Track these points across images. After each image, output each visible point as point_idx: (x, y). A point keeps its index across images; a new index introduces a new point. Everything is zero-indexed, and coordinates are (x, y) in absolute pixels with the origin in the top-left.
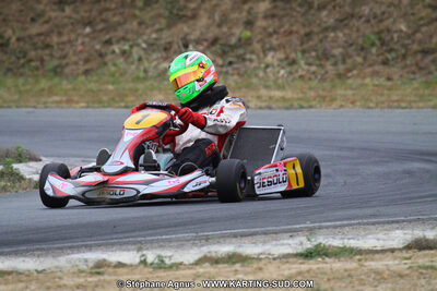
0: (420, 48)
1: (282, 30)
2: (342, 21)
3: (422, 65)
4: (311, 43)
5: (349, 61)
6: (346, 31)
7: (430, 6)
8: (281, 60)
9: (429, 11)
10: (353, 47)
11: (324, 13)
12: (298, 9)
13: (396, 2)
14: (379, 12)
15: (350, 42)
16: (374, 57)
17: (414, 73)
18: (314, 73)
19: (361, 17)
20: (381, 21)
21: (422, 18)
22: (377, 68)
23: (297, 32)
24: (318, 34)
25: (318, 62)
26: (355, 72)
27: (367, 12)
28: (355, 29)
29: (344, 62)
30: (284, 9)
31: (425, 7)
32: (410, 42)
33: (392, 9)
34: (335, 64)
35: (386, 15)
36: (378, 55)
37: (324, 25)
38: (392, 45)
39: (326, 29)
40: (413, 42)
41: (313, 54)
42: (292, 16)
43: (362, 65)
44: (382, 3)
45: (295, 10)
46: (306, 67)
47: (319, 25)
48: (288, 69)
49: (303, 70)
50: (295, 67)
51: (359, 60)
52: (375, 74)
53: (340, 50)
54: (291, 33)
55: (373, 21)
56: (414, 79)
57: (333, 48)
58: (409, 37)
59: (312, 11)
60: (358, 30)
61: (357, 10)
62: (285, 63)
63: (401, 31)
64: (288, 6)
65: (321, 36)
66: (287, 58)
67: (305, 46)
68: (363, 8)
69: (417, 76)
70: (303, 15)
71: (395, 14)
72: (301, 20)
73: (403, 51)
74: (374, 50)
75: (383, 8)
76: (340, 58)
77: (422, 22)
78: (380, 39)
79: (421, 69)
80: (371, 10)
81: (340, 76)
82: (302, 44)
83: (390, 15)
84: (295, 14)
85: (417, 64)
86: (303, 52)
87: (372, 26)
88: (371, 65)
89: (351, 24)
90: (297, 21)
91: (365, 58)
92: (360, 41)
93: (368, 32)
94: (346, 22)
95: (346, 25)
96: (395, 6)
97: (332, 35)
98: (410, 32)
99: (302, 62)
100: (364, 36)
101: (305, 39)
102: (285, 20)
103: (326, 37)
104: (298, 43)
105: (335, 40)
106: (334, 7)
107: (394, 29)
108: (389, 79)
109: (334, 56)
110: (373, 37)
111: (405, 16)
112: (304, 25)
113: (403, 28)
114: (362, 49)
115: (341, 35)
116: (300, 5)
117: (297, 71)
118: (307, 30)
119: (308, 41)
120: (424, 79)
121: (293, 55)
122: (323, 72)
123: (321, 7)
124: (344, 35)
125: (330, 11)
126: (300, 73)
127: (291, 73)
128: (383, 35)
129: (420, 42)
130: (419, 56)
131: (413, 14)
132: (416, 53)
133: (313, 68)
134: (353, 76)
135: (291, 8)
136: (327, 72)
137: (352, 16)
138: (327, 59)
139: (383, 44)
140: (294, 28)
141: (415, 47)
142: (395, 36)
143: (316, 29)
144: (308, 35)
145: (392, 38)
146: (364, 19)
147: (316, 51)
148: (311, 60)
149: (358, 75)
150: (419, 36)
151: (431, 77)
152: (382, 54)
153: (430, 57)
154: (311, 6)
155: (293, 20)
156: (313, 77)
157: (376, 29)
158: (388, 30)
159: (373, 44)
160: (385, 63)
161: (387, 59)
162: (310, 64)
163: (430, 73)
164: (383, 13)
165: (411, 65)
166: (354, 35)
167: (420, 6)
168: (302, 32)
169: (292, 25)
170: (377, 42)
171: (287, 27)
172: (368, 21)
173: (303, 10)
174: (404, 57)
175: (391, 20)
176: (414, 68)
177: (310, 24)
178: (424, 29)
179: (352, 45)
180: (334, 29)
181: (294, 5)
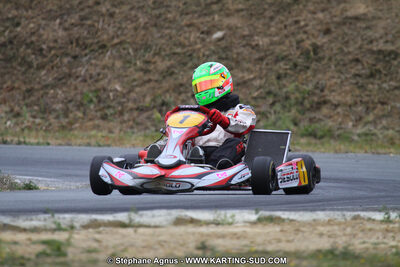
0: (135, 106)
1: (5, 86)
2: (60, 79)
3: (139, 120)
4: (33, 98)
5: (71, 115)
6: (65, 89)
7: (142, 70)
8: (6, 112)
9: (141, 74)
10: (73, 103)
11: (43, 72)
12: (19, 68)
13: (110, 65)
14: (94, 73)
15: (69, 98)
16: (93, 113)
17: (132, 127)
18: (39, 124)
19: (77, 77)
20: (97, 81)
21: (134, 80)
22: (97, 122)
23: (19, 88)
24: (38, 90)
25: (41, 115)
26: (77, 125)
27: (83, 73)
28: (72, 87)
29: (66, 116)
30: (5, 68)
31: (136, 70)
32: (124, 100)
33: (106, 71)
34: (57, 117)
35: (101, 76)
36: (96, 111)
37: (44, 83)
38: (109, 103)
39: (46, 86)
40: (128, 100)
41: (36, 108)
42: (13, 74)
43: (83, 119)
44: (96, 65)
45: (15, 68)
46: (31, 119)
47: (39, 83)
48: (14, 120)
49: (28, 121)
50: (21, 119)
51: (80, 114)
52: (97, 127)
53: (60, 105)
54: (13, 89)
55: (89, 81)
56: (133, 133)
57: (53, 103)
58: (124, 96)
59: (32, 70)
60: (76, 88)
61: (74, 71)
62: (10, 115)
63: (116, 90)
64: (9, 65)
65: (41, 92)
66: (12, 111)
67: (27, 101)
68: (80, 69)
69: (135, 130)
70: (24, 73)
71: (109, 76)
72: (21, 78)
73: (120, 108)
74: (92, 106)
75: (98, 70)
76: (61, 112)
77: (135, 83)
78: (97, 97)
79: (138, 124)
80: (87, 70)
81: (63, 128)
82: (24, 99)
83: (105, 76)
84: (15, 72)
85: (134, 120)
86: (27, 105)
87: (89, 85)
88: (91, 120)
89: (69, 83)
90: (18, 79)
91: (84, 113)
92: (79, 97)
93: (85, 90)
94: (64, 81)
95: (65, 84)
96: (108, 68)
97: (52, 91)
98: (125, 91)
99: (28, 115)
100: (82, 93)
101: (27, 94)
102: (7, 77)
103: (47, 93)
104: (21, 98)
105: (55, 96)
106: (52, 68)
107: (109, 88)
108: (111, 132)
109: (55, 110)
110: (91, 95)
111: (119, 77)
112: (25, 83)
113: (118, 88)
114: (82, 104)
115: (60, 92)
116: (20, 64)
117: (23, 123)
118: (29, 87)
119: (29, 96)
120: (143, 133)
121: (17, 109)
122: (47, 124)
123: (41, 67)
124: (63, 92)
125: (48, 71)
126: (26, 124)
127: (17, 124)
128: (99, 94)
129: (135, 101)
130: (135, 113)
131: (126, 76)
132: (131, 110)
133: (38, 121)
134: (76, 128)
135: (12, 67)
136: (50, 125)
137: (70, 76)
138: (50, 113)
139: (99, 101)
140: (16, 85)
141: (131, 105)
142: (111, 94)
143: (36, 87)
144: (30, 91)
145: (109, 96)
146: (80, 79)
147: (37, 105)
148: (34, 113)
149: (81, 128)
150: (133, 95)
151: (147, 131)
152: (100, 110)
153: (145, 115)
154: (30, 65)
155: (14, 78)
156: (39, 128)
157: (93, 88)
158: (105, 90)
159: (91, 101)
160: (104, 117)
161: (106, 115)
162: (34, 117)
163: (147, 128)
164: (99, 74)
165: (129, 120)
166: (73, 93)
167: (132, 69)
168: (24, 88)
169: (13, 82)
170: (95, 100)
171: (9, 83)
172: (85, 81)
173: (23, 69)
174: (121, 113)
175: (106, 80)
176: (131, 123)
177: (30, 82)
178: (138, 89)
179: (70, 101)
180: (54, 87)
181: (14, 64)
